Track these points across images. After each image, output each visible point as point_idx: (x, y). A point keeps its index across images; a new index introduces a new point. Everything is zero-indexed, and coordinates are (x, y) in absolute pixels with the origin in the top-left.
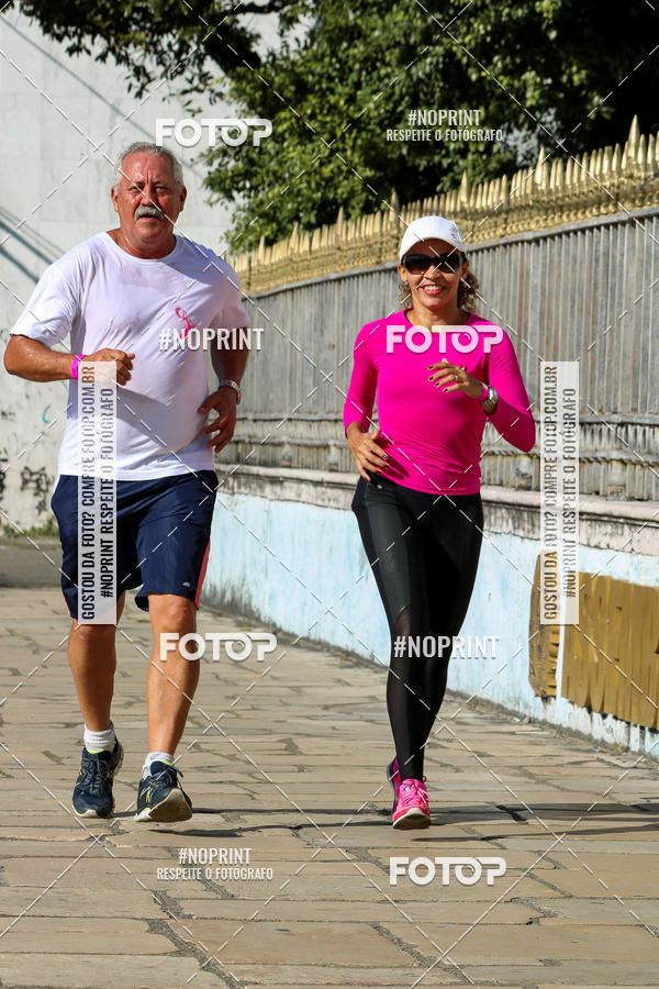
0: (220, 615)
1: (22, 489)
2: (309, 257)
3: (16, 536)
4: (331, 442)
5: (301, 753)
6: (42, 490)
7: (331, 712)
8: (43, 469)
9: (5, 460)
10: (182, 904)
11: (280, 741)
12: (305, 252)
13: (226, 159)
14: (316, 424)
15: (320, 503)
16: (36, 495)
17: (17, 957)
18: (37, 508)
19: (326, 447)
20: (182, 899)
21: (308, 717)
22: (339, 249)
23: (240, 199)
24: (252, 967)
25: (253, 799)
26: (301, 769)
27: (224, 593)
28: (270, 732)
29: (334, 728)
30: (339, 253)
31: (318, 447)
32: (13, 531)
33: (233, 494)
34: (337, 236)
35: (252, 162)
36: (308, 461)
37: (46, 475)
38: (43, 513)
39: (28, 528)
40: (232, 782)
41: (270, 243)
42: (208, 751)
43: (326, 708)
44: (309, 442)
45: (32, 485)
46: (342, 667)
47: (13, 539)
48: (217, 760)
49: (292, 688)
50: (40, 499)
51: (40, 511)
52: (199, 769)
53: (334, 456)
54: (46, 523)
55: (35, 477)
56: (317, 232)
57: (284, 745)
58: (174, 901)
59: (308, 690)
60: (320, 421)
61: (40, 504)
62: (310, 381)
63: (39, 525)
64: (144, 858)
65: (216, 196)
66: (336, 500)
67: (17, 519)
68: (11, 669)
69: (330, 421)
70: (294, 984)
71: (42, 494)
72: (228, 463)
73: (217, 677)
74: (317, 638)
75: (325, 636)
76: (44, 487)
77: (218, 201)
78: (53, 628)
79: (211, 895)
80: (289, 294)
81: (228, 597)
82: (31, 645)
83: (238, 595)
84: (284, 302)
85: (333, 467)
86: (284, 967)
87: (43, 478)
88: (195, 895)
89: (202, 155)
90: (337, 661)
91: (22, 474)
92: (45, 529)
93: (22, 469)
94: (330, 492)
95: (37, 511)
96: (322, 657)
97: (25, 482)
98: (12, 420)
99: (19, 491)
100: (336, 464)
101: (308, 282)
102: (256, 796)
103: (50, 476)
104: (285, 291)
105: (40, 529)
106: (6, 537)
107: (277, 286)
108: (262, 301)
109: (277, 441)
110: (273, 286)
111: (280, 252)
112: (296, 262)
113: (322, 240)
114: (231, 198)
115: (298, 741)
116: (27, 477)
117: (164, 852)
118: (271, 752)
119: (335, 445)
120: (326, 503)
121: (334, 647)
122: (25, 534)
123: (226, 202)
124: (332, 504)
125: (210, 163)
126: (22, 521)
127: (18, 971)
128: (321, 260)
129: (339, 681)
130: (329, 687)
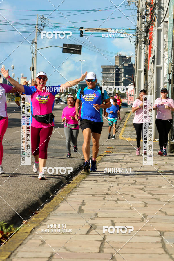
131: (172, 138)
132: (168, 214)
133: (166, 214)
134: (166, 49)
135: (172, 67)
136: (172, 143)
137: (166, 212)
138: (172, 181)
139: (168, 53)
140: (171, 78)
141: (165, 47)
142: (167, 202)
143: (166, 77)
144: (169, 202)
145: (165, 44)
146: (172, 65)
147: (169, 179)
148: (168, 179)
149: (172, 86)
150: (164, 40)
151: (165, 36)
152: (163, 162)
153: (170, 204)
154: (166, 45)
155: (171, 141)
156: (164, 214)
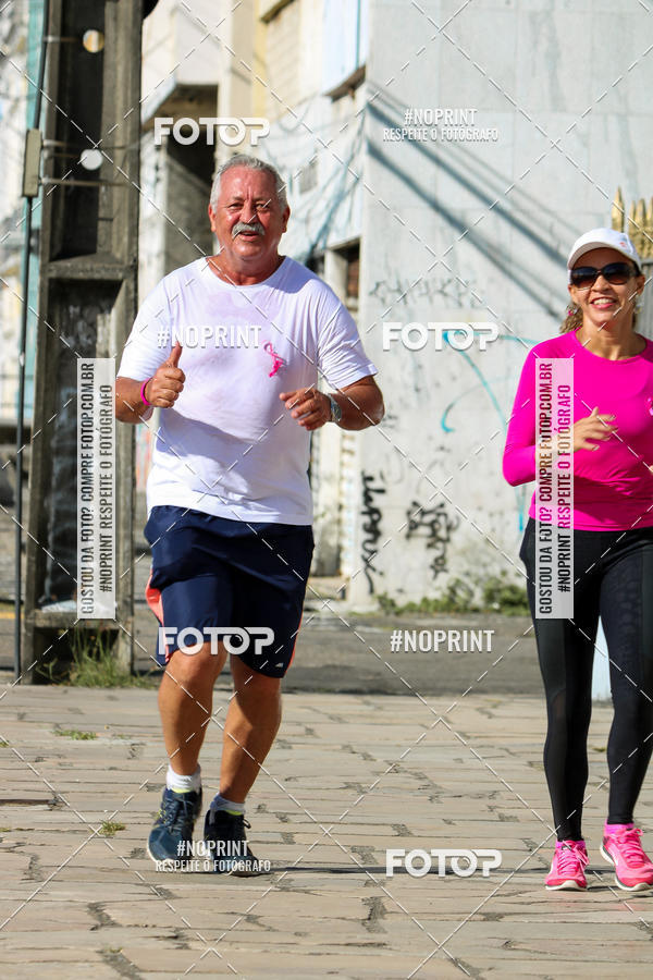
1: (408, 536)
3: (398, 613)
6: (440, 540)
8: (442, 506)
9: (381, 491)
16: (430, 546)
18: (432, 567)
32: (393, 604)
37: (446, 515)
38: (442, 575)
39: (417, 600)
45: (424, 531)
47: (392, 617)
50: (436, 553)
51: (437, 572)
54: (447, 592)
55: (428, 519)
61: (436, 560)
63: (434, 595)
67: (399, 586)
68: (395, 826)
71: (440, 545)
76: (442, 533)
78: (460, 760)
82: (426, 787)
87: (442, 519)
91: (409, 513)
92: (445, 600)
93: (408, 505)
95: (432, 573)
97: (413, 526)
98: (392, 427)
99: (403, 540)
103: (451, 517)
105: (436, 601)
106: (382, 614)
116: (417, 518)
122: (411, 608)
126: (407, 588)
131: (40, 590)
134: (17, 40)
135: (45, 154)
136: (41, 623)
138: (35, 858)
139: (28, 66)
140: (37, 222)
141: (13, 29)
143: (16, 214)
145: (12, 15)
146: (42, 148)
147: (19, 844)
148: (12, 843)
149: (43, 271)
154: (16, 19)
155: (39, 606)
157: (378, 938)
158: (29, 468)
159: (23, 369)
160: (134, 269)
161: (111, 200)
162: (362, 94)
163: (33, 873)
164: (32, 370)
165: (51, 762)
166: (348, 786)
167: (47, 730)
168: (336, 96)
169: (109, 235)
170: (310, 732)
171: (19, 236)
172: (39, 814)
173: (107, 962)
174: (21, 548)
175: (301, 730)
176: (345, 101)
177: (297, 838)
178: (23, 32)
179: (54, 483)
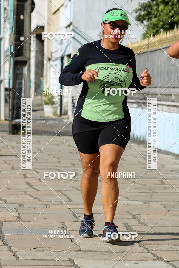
0: (139, 144)
2: (166, 39)
4: (172, 94)
5: (165, 184)
7: (174, 172)
10: (133, 227)
11: (159, 180)
12: (165, 38)
13: (141, 11)
14: (168, 89)
15: (169, 111)
17: (85, 242)
19: (171, 95)
20: (132, 226)
21: (167, 174)
22: (175, 37)
23: (145, 23)
24: (154, 246)
25: (152, 197)
26: (165, 189)
27: (140, 138)
28: (156, 178)
29: (174, 177)
30: (175, 38)
31: (169, 95)
33: (143, 109)
34: (174, 33)
35: (149, 12)
36: (165, 99)
40: (146, 192)
41: (154, 35)
42: (138, 183)
43: (172, 171)
44: (165, 93)
46: (176, 159)
48: (141, 186)
49: (161, 165)
52: (135, 188)
53: (173, 97)
56: (168, 32)
57: (160, 182)
58: (130, 226)
59: (166, 166)
60: (169, 87)
62: (166, 76)
64: (121, 214)
65: (139, 22)
66: (174, 110)
69: (172, 87)
70: (167, 250)
72: (141, 100)
73: (139, 162)
74: (168, 151)
75: (170, 150)
77: (139, 24)
79: (141, 225)
80: (160, 50)
81: (142, 139)
83: (144, 138)
84: (158, 52)
85: (173, 101)
86: (163, 246)
88: (136, 225)
89: (134, 10)
90: (174, 157)
94: (172, 108)
96: (170, 157)
100: (174, 100)
101: (166, 47)
102: (153, 196)
104: (159, 49)
107: (156, 48)
108: (152, 53)
109: (156, 93)
110: (155, 48)
111: (157, 38)
112: (162, 41)
113: (170, 34)
114: (143, 22)
115: (164, 180)
117: (126, 212)
118: (156, 184)
119: (174, 95)
120: (171, 111)
121: (173, 153)
123: (142, 24)
124: (173, 111)
125: (136, 12)
127: (86, 246)
128: (170, 40)
129: (175, 163)
130: (172, 165)
132: (8, 201)
133: (6, 202)
134: (8, 18)
135: (14, 38)
136: (13, 123)
137: (6, 200)
138: (13, 166)
139: (10, 22)
140: (12, 51)
141: (7, 16)
142: (7, 188)
143: (8, 50)
144: (9, 189)
147: (10, 163)
149: (13, 59)
150: (5, 9)
151: (6, 3)
152: (3, 145)
153: (10, 191)
156: (4, 202)
157: (77, 180)
158: (11, 96)
159: (10, 77)
160: (30, 59)
161: (26, 46)
162: (71, 27)
163: (13, 168)
164: (11, 78)
165: (15, 149)
166: (70, 153)
167: (15, 143)
168: (67, 27)
169: (25, 52)
170: (63, 143)
171: (9, 53)
172: (14, 158)
173: (26, 184)
174: (10, 110)
175: (61, 143)
176: (68, 28)
177: (61, 162)
178: (9, 16)
179: (16, 98)
